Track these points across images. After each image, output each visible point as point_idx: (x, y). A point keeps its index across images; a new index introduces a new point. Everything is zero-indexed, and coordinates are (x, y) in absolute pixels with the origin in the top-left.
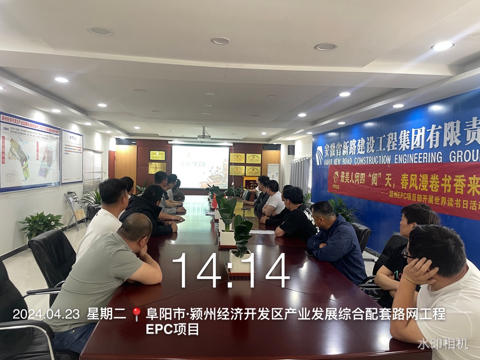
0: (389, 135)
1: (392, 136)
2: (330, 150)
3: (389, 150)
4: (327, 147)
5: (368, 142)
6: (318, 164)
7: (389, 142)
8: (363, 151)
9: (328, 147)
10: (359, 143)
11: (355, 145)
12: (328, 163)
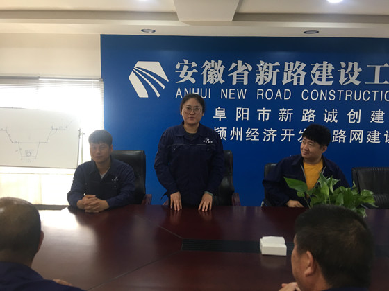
2: (200, 70)
4: (186, 66)
5: (342, 69)
8: (328, 81)
9: (189, 65)
10: (316, 68)
11: (304, 71)
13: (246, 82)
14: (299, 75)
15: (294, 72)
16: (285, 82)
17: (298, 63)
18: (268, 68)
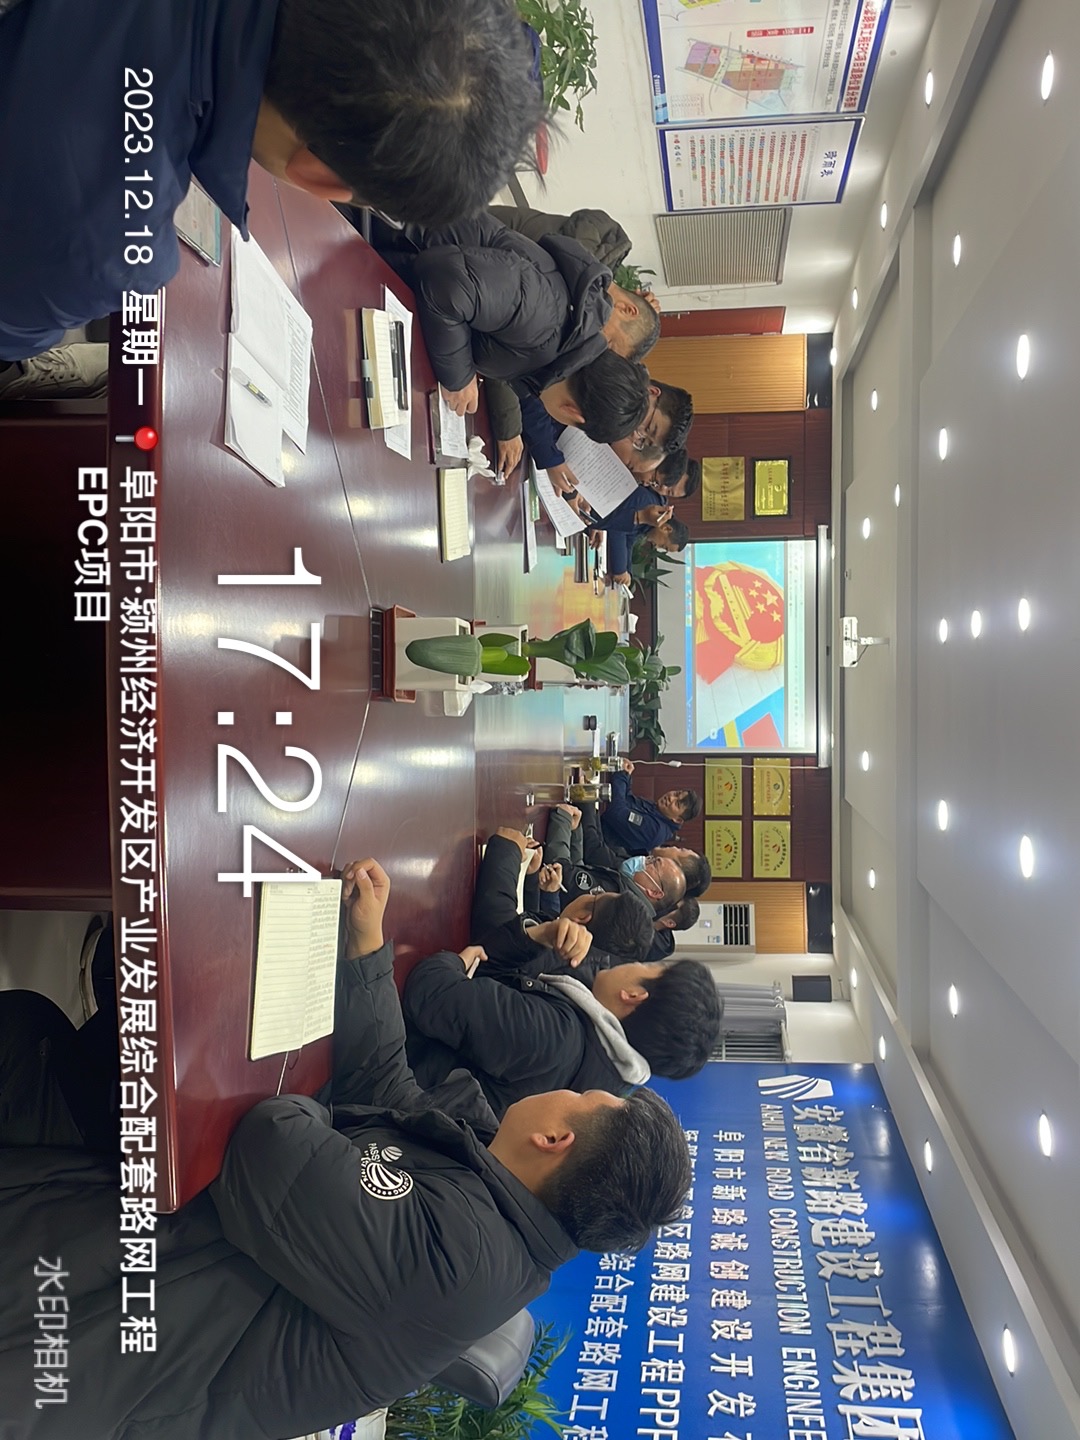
0: (890, 1328)
1: (887, 1340)
2: (822, 1123)
3: (834, 1327)
4: (830, 1113)
5: (858, 1256)
6: (762, 1083)
7: (863, 1330)
8: (824, 1238)
9: (833, 1115)
10: (856, 1224)
11: (844, 1212)
12: (771, 1116)
13: (804, 1158)
14: (832, 1206)
15: (838, 1201)
16: (811, 1192)
17: (865, 1206)
18: (841, 1178)
